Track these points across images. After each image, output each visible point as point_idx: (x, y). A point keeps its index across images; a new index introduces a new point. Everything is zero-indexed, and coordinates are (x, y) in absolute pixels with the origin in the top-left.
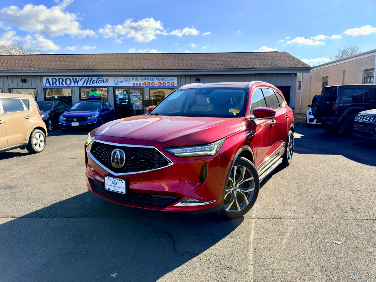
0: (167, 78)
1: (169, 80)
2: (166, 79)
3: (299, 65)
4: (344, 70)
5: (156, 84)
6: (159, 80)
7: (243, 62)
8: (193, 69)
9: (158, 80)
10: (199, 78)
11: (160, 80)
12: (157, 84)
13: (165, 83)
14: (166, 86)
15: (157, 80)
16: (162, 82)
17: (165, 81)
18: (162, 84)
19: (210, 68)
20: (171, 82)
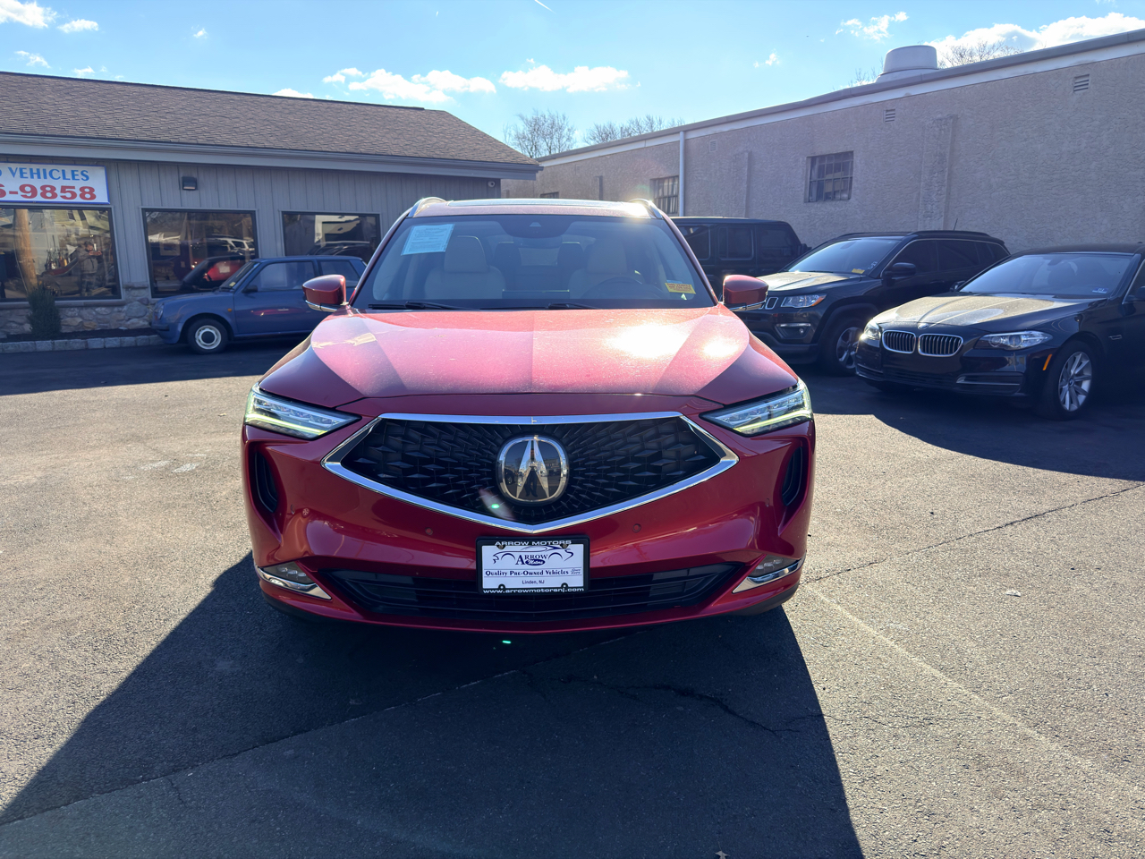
0: (60, 168)
1: (69, 175)
2: (55, 174)
3: (503, 155)
4: (601, 178)
5: (11, 193)
6: (22, 176)
7: (338, 131)
8: (170, 142)
9: (18, 174)
10: (195, 175)
11: (28, 175)
12: (16, 193)
13: (53, 189)
14: (59, 199)
15: (14, 174)
16: (38, 183)
17: (49, 181)
18: (39, 191)
19: (234, 143)
20: (78, 185)
